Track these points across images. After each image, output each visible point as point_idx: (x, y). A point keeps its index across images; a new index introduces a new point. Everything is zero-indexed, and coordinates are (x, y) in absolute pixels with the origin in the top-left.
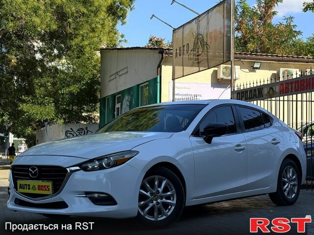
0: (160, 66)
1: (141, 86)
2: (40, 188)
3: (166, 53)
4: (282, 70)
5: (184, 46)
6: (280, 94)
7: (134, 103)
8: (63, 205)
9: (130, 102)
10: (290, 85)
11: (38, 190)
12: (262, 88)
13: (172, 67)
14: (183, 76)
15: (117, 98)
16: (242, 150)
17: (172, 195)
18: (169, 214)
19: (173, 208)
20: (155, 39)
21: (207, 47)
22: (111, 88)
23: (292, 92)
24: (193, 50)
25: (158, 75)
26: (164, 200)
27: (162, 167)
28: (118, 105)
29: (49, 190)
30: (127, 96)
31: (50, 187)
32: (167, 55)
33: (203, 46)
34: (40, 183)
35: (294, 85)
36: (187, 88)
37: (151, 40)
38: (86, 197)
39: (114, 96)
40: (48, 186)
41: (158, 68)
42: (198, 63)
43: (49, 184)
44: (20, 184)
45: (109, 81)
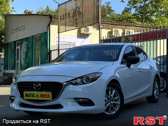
0: (49, 25)
1: (34, 36)
2: (42, 96)
3: (54, 18)
4: (114, 29)
5: (66, 14)
6: (133, 41)
7: (30, 46)
8: (60, 106)
9: (27, 46)
10: (139, 37)
11: (41, 97)
12: (121, 38)
13: (58, 26)
14: (66, 31)
15: (17, 43)
16: (141, 72)
17: (118, 99)
18: (117, 110)
19: (119, 106)
20: (28, 11)
21: (82, 15)
22: (13, 38)
23: (141, 40)
24: (73, 16)
25: (48, 30)
26: (114, 102)
27: (113, 82)
28: (18, 47)
29: (49, 97)
30: (25, 42)
31: (51, 96)
32: (54, 19)
33: (79, 14)
34: (44, 93)
35: (142, 37)
36: (65, 38)
37: (25, 12)
38: (75, 101)
39: (15, 42)
40: (49, 95)
41: (48, 26)
42: (76, 24)
43: (50, 94)
44: (26, 94)
45: (11, 34)
